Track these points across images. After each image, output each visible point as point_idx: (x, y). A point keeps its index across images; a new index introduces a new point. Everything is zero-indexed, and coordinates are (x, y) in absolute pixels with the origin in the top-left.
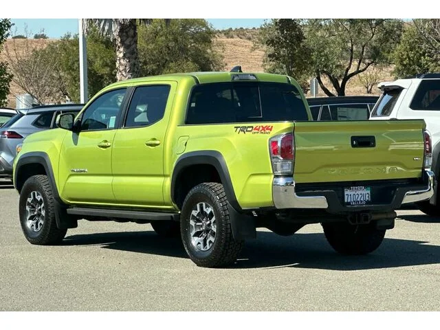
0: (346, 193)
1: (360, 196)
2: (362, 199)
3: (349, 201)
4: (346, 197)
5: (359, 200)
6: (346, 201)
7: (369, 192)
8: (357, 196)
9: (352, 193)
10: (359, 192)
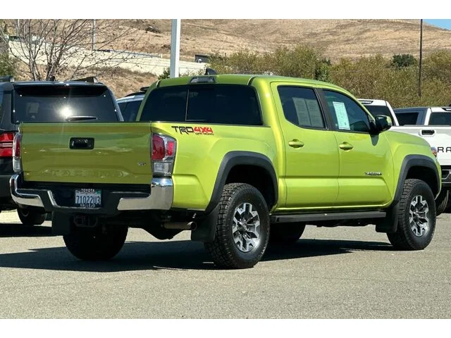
0: (77, 194)
1: (91, 199)
2: (92, 202)
3: (79, 202)
4: (77, 198)
5: (89, 202)
6: (76, 202)
7: (100, 195)
8: (87, 198)
9: (83, 195)
10: (90, 195)
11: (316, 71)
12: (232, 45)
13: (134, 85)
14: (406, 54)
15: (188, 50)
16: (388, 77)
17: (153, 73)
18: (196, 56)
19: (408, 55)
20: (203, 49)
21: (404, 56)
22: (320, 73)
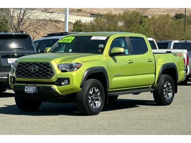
11: (140, 21)
12: (107, 9)
13: (63, 27)
14: (181, 13)
15: (88, 12)
16: (172, 24)
17: (71, 22)
18: (91, 14)
19: (182, 13)
20: (95, 11)
21: (180, 14)
22: (142, 22)
